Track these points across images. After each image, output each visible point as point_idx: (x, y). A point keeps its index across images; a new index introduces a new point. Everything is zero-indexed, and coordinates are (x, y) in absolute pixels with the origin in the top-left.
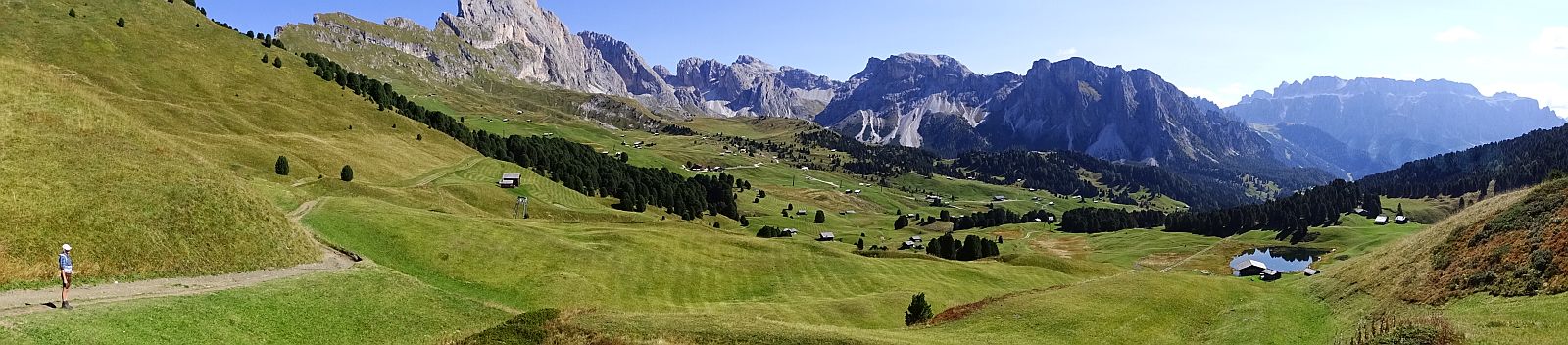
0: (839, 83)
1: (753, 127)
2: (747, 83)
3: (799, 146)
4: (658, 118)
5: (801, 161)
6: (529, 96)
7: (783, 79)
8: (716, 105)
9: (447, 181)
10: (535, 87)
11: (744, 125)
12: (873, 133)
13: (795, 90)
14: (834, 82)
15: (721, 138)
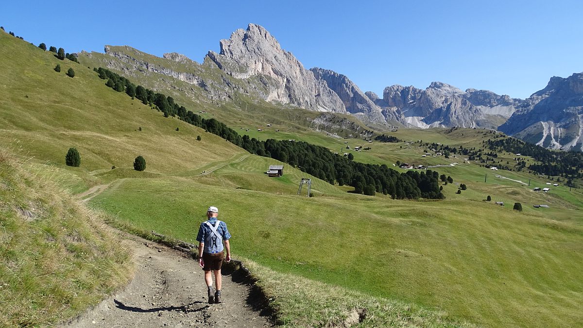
0: (519, 101)
1: (446, 135)
2: (439, 103)
3: (487, 151)
4: (371, 130)
5: (489, 163)
6: (275, 114)
7: (469, 99)
8: (413, 120)
9: (225, 171)
10: (279, 107)
11: (438, 134)
12: (554, 142)
13: (479, 107)
14: (515, 100)
15: (421, 144)
